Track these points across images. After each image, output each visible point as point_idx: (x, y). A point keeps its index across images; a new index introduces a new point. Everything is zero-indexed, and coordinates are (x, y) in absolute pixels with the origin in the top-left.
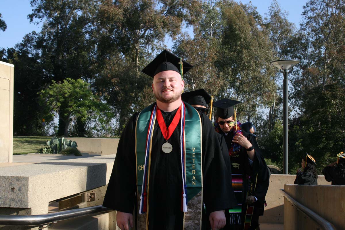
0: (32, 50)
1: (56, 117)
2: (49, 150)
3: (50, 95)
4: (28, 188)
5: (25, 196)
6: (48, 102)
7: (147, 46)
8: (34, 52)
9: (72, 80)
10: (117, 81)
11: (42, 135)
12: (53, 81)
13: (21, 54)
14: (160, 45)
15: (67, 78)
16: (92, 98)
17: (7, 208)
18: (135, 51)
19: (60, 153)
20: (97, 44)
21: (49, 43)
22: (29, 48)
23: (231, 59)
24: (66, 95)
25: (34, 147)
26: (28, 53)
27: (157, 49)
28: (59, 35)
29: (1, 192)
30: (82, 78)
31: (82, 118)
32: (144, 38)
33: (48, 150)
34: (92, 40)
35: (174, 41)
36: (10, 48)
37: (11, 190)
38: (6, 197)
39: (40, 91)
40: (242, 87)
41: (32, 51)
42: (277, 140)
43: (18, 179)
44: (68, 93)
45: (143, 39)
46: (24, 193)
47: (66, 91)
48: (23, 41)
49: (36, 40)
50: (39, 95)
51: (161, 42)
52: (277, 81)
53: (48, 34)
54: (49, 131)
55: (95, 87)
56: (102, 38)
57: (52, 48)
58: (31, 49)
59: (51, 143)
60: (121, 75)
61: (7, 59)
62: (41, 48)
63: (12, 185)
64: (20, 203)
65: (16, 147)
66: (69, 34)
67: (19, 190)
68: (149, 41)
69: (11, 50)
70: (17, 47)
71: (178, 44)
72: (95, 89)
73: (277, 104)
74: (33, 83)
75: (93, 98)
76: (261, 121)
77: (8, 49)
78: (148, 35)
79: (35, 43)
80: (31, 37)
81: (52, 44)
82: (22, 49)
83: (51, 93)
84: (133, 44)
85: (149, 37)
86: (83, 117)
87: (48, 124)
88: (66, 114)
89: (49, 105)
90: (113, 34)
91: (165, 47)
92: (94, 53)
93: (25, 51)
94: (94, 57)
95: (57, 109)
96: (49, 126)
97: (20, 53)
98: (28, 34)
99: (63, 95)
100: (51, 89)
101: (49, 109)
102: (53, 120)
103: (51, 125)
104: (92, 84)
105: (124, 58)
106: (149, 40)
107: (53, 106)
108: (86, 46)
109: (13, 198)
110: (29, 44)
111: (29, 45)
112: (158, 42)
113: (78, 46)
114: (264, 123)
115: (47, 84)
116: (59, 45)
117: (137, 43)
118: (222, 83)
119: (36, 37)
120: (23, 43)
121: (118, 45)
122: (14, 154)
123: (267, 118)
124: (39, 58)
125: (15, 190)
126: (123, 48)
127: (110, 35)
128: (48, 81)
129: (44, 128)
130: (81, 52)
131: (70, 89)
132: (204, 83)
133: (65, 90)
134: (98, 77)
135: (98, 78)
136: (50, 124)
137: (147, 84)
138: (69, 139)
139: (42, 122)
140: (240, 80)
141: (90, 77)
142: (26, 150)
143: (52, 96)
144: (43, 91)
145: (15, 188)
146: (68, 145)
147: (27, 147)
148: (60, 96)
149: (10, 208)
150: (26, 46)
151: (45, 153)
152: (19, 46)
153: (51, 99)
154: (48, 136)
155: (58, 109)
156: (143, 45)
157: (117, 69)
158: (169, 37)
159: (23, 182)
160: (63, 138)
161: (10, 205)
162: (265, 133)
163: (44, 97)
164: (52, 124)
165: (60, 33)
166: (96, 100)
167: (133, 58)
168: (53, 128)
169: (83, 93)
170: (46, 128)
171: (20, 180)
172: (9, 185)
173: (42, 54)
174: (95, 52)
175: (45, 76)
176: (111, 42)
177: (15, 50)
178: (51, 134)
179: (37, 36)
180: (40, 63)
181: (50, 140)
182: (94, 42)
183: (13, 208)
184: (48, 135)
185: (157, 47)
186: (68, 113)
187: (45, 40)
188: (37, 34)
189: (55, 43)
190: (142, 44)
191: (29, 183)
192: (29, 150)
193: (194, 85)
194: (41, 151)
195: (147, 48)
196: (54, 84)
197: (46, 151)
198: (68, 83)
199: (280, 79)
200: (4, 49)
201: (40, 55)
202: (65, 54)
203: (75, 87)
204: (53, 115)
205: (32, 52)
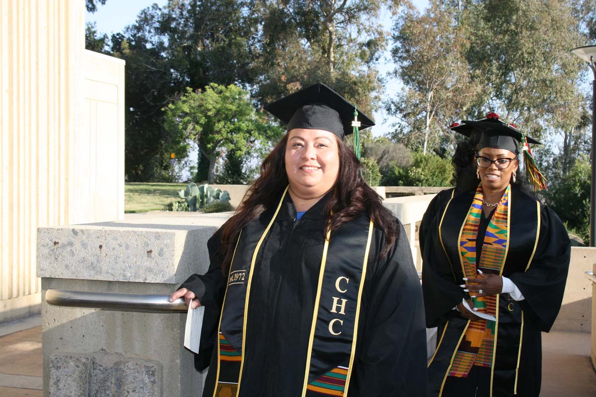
0: (152, 36)
1: (194, 150)
2: (183, 205)
3: (183, 112)
4: (174, 250)
5: (169, 264)
6: (181, 124)
7: (349, 27)
8: (156, 39)
9: (219, 85)
10: (296, 88)
11: (171, 182)
12: (188, 88)
13: (133, 43)
14: (371, 25)
15: (212, 84)
16: (253, 116)
17: (140, 282)
18: (328, 34)
19: (201, 211)
20: (263, 23)
21: (180, 23)
22: (147, 33)
23: (497, 47)
24: (210, 113)
25: (158, 200)
26: (146, 41)
27: (368, 31)
28: (198, 8)
29: (131, 257)
30: (237, 83)
31: (236, 152)
32: (343, 12)
33: (181, 206)
34: (253, 16)
35: (395, 18)
36: (115, 33)
37: (146, 253)
38: (138, 266)
39: (167, 106)
40: (517, 96)
41: (153, 38)
42: (577, 190)
43: (158, 236)
44: (214, 110)
45: (341, 14)
46: (167, 259)
47: (210, 107)
48: (137, 22)
49: (158, 18)
50: (165, 113)
51: (373, 19)
52: (579, 85)
53: (179, 8)
54: (181, 174)
55: (260, 98)
56: (271, 13)
57: (185, 32)
58: (151, 34)
59: (187, 193)
60: (302, 77)
61: (112, 52)
62: (167, 32)
63: (148, 245)
64: (161, 275)
65: (129, 201)
66: (214, 8)
67: (159, 255)
68: (353, 17)
69: (118, 37)
70: (127, 31)
71: (401, 23)
72: (258, 101)
73: (579, 127)
74: (153, 92)
75: (257, 117)
76: (550, 157)
77: (112, 34)
78: (350, 8)
79: (157, 25)
80: (150, 14)
81: (186, 25)
82: (135, 35)
83: (186, 108)
84: (324, 23)
85: (352, 10)
86: (237, 150)
87: (179, 161)
88: (209, 146)
89: (181, 129)
90: (290, 7)
91: (379, 28)
92: (256, 40)
93: (141, 39)
94: (256, 47)
95: (195, 135)
96: (181, 165)
97: (132, 41)
98: (145, 9)
99: (205, 112)
100: (184, 102)
101: (181, 137)
102: (187, 156)
103: (184, 165)
104: (253, 93)
105: (309, 47)
106: (351, 16)
107: (188, 130)
108: (243, 28)
109: (150, 268)
110: (147, 25)
111: (148, 28)
112: (369, 19)
113: (230, 28)
114: (554, 160)
115: (178, 94)
116: (197, 28)
117: (331, 21)
118: (479, 89)
119: (158, 14)
120: (137, 25)
121: (298, 25)
122: (126, 212)
123: (559, 151)
124: (164, 49)
125: (153, 254)
126: (307, 31)
127: (283, 8)
128: (179, 88)
129: (173, 170)
130: (235, 39)
131: (217, 103)
132: (447, 89)
133: (208, 105)
134: (265, 80)
135: (264, 82)
136: (183, 162)
137: (348, 93)
138: (216, 188)
139: (171, 158)
140: (513, 84)
141: (251, 81)
142: (145, 206)
143: (186, 114)
144: (170, 105)
145: (152, 250)
146: (214, 197)
147: (145, 201)
148: (200, 115)
149: (144, 282)
150: (142, 29)
151: (177, 210)
152: (131, 30)
153: (186, 119)
154: (181, 183)
155: (197, 135)
156: (342, 25)
157: (297, 67)
158: (386, 11)
159: (166, 242)
160: (206, 186)
161: (146, 279)
162: (556, 177)
163: (174, 115)
164: (186, 164)
165: (199, 6)
166: (261, 120)
167: (323, 48)
168: (188, 169)
169: (238, 109)
170: (176, 168)
171: (160, 238)
172: (144, 247)
173: (169, 43)
174: (259, 38)
175: (175, 79)
176: (287, 20)
177: (123, 37)
178: (185, 179)
179: (160, 13)
180: (165, 58)
181: (185, 188)
182: (256, 21)
183: (150, 283)
184: (180, 181)
185: (365, 28)
186: (213, 143)
187: (174, 19)
188: (160, 9)
189: (191, 23)
190: (340, 23)
191: (175, 244)
192: (150, 206)
193: (430, 94)
194: (170, 207)
195: (349, 30)
196: (190, 93)
197: (177, 208)
198: (212, 92)
199: (584, 82)
200: (106, 34)
201: (166, 44)
202: (208, 42)
203: (225, 99)
204: (188, 147)
205: (152, 40)
